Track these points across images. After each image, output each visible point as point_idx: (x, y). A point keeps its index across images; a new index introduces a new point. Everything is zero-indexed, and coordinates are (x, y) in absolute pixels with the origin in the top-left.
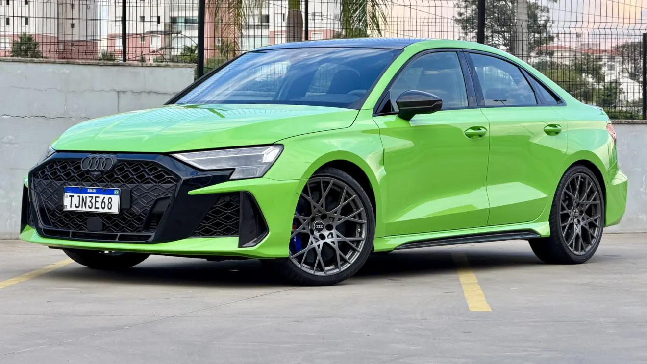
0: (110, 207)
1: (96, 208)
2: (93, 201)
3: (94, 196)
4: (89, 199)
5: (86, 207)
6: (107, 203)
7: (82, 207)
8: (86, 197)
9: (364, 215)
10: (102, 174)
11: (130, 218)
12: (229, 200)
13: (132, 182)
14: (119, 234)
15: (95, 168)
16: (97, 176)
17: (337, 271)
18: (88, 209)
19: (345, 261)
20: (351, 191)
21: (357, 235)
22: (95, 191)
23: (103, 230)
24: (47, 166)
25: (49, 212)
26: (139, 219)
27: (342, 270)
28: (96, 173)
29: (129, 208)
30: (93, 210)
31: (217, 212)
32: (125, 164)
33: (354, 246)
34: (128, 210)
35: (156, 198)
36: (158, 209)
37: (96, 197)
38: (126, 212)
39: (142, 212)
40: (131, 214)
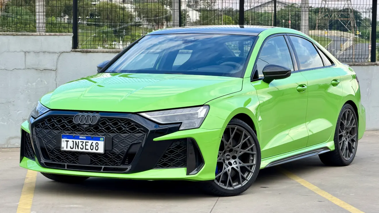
0: (97, 148)
1: (86, 149)
2: (84, 145)
3: (85, 141)
4: (80, 144)
5: (78, 149)
6: (95, 146)
7: (75, 149)
8: (78, 142)
9: (255, 149)
10: (90, 127)
11: (111, 156)
12: (179, 144)
13: (113, 132)
14: (103, 167)
15: (85, 122)
16: (86, 128)
17: (240, 186)
18: (80, 150)
19: (244, 179)
20: (247, 134)
21: (251, 162)
22: (85, 138)
23: (91, 164)
24: (46, 120)
25: (48, 151)
26: (118, 157)
27: (243, 185)
28: (85, 126)
29: (111, 149)
30: (84, 150)
31: (172, 152)
32: (106, 120)
33: (249, 169)
34: (110, 151)
35: (131, 144)
36: (132, 151)
37: (86, 142)
38: (109, 152)
39: (121, 152)
40: (112, 154)
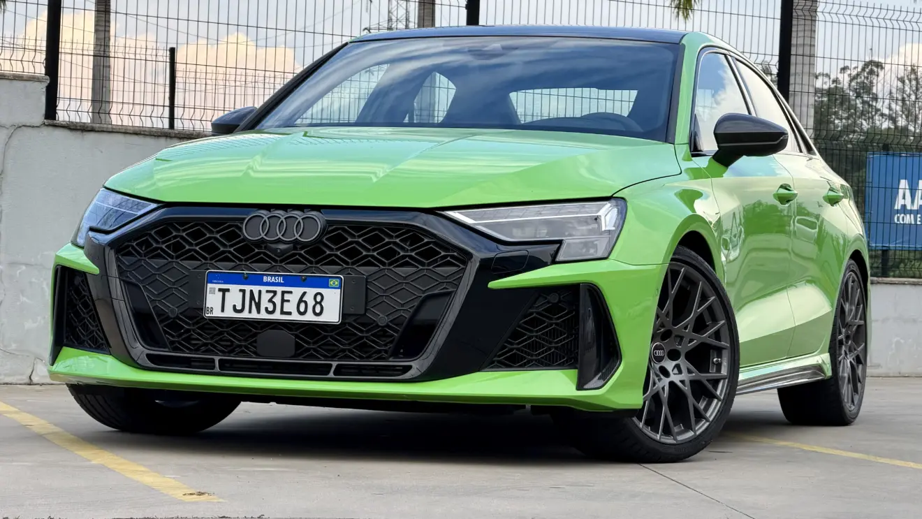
0: (318, 309)
1: (283, 312)
2: (277, 300)
3: (279, 289)
4: (266, 297)
5: (259, 312)
6: (311, 303)
8: (260, 292)
9: (725, 333)
10: (295, 248)
11: (361, 331)
12: (556, 301)
14: (335, 364)
15: (280, 236)
16: (284, 252)
17: (690, 434)
18: (263, 315)
19: (700, 416)
20: (709, 289)
21: (713, 369)
22: (281, 280)
23: (295, 356)
27: (698, 433)
28: (282, 247)
29: (363, 312)
30: (277, 316)
31: (534, 323)
32: (345, 229)
33: (710, 387)
34: (357, 317)
35: (423, 295)
36: (425, 316)
37: (283, 293)
38: (355, 321)
39: (391, 321)
40: (363, 325)
